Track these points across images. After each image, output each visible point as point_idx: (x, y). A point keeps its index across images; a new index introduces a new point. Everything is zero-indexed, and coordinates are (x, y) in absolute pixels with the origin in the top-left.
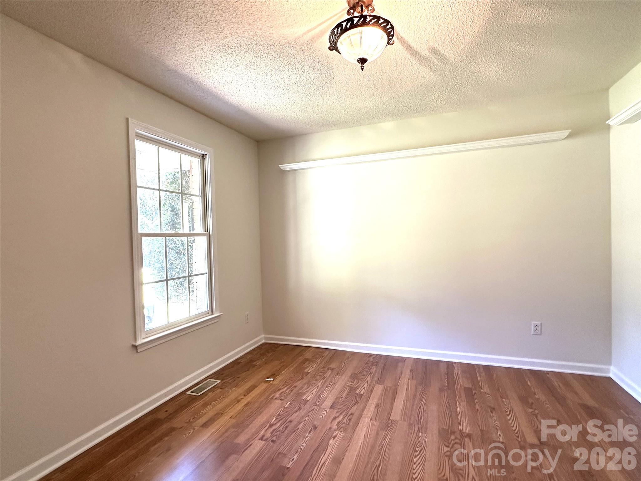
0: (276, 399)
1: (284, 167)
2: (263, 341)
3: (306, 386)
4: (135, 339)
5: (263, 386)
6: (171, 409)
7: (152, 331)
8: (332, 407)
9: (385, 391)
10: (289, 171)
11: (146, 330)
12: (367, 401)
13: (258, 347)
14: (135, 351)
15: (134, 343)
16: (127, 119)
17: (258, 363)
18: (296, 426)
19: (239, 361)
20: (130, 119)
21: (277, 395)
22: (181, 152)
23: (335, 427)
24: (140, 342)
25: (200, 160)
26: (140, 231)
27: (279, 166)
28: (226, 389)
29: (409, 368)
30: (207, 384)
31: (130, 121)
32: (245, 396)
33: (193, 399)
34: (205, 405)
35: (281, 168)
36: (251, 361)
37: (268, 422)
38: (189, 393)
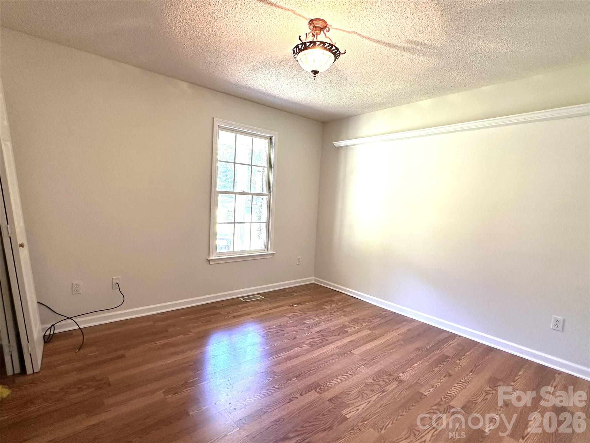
0: (287, 317)
1: (336, 144)
2: (313, 282)
3: (314, 315)
4: (209, 256)
5: (287, 307)
6: (225, 304)
7: (220, 254)
8: (317, 332)
9: (369, 335)
10: (342, 147)
11: (217, 252)
12: (348, 336)
13: (306, 285)
14: (208, 263)
15: (208, 258)
16: (213, 118)
17: (296, 294)
18: (285, 334)
19: (286, 290)
20: (215, 118)
21: (290, 315)
22: (253, 136)
23: (308, 342)
24: (211, 258)
25: (268, 141)
26: (218, 189)
27: (333, 143)
28: (263, 303)
29: (410, 327)
30: (255, 297)
31: (214, 119)
32: (270, 309)
33: (241, 302)
34: (243, 308)
35: (335, 144)
36: (294, 292)
37: (270, 327)
38: (241, 299)
